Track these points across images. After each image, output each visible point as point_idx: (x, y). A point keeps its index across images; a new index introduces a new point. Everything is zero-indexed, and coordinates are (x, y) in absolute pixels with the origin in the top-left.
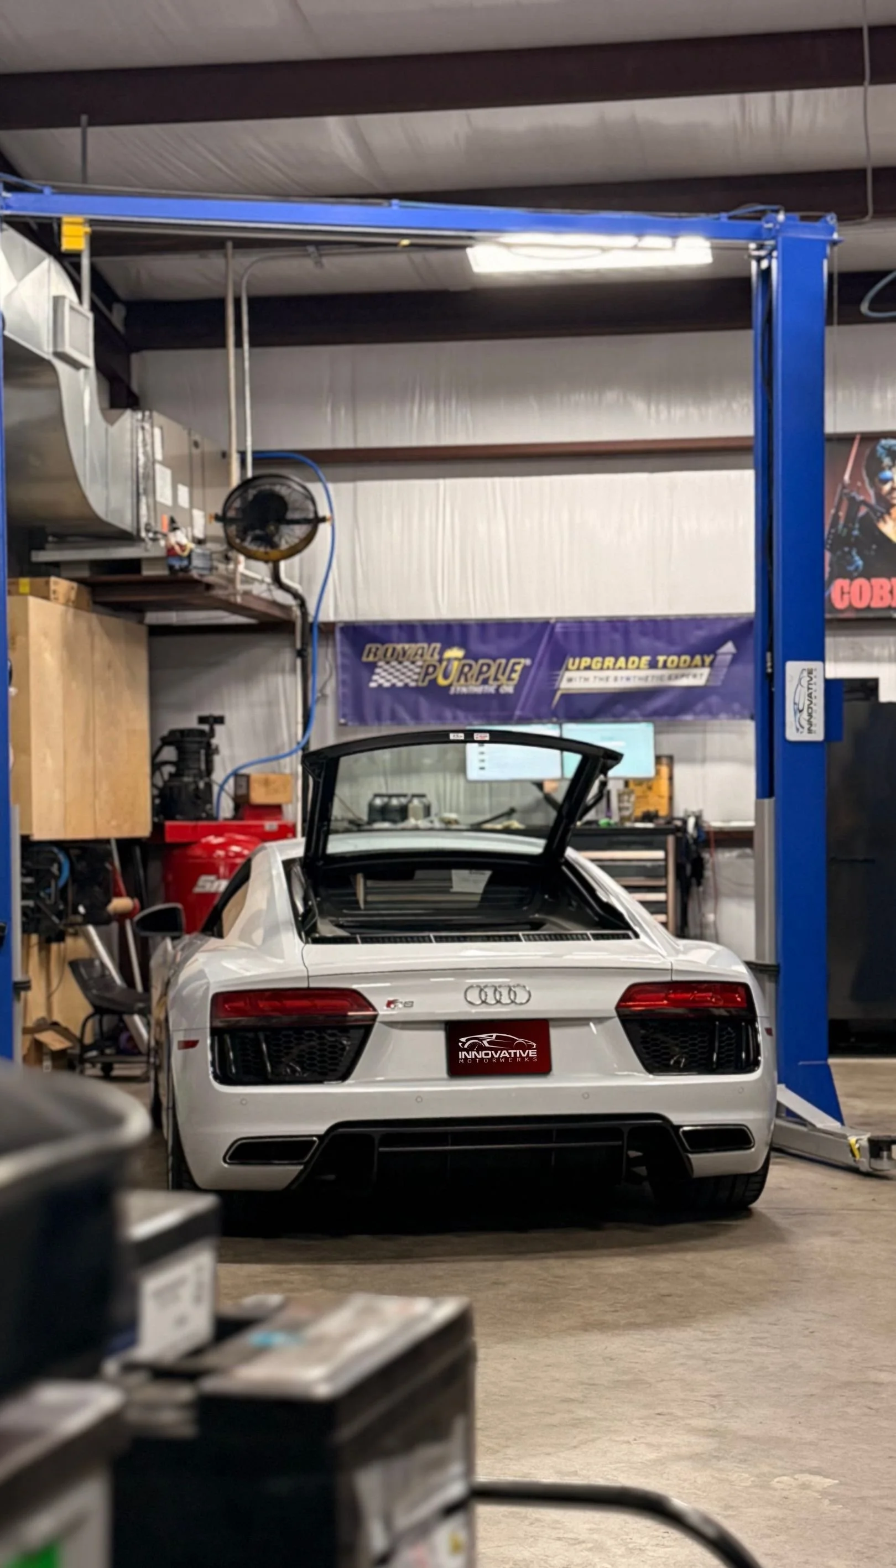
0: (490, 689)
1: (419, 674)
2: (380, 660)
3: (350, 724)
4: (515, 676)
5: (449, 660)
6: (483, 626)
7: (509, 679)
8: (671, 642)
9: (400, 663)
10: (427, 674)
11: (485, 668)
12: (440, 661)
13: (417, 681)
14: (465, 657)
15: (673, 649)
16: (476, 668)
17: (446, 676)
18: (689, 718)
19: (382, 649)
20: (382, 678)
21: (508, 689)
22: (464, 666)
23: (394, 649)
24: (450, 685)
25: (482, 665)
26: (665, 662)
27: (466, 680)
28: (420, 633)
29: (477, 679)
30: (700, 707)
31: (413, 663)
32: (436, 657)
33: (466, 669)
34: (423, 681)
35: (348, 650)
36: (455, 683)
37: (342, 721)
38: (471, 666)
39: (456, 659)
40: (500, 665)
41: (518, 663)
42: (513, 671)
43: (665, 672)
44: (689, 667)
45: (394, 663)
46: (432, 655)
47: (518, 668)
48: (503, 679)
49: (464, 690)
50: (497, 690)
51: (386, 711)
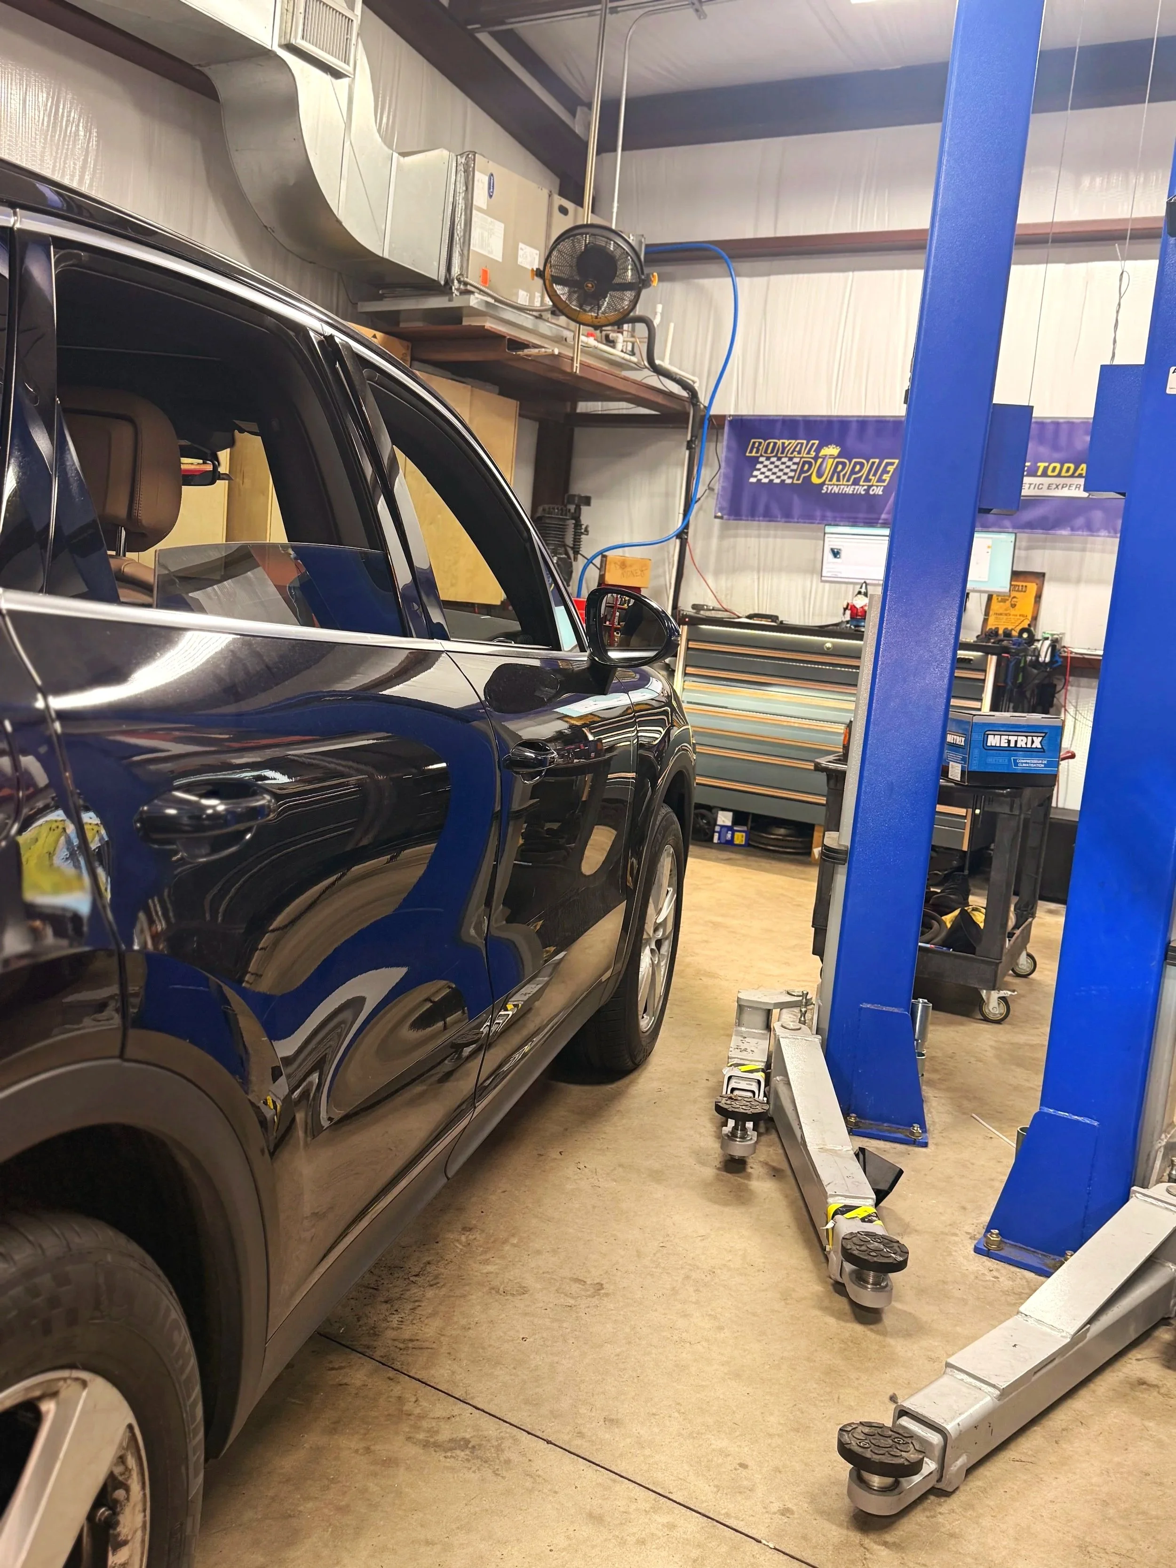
0: (861, 490)
1: (795, 471)
2: (761, 456)
3: (725, 517)
4: (887, 477)
5: (824, 458)
6: (863, 423)
7: (880, 480)
8: (1055, 447)
9: (779, 459)
10: (802, 471)
11: (858, 468)
12: (816, 458)
13: (792, 478)
14: (839, 456)
15: (1056, 455)
16: (849, 469)
17: (819, 475)
18: (1065, 532)
19: (764, 444)
20: (761, 475)
21: (879, 491)
22: (838, 463)
23: (775, 444)
24: (823, 483)
25: (856, 463)
26: (1046, 469)
27: (838, 480)
28: (801, 430)
29: (848, 480)
30: (1080, 521)
31: (791, 459)
32: (813, 454)
33: (840, 467)
34: (798, 479)
35: (734, 445)
36: (827, 482)
37: (719, 514)
38: (844, 464)
39: (832, 456)
40: (873, 463)
41: (892, 464)
42: (885, 471)
43: (1045, 481)
44: (1072, 476)
45: (773, 459)
46: (808, 453)
47: (891, 469)
48: (874, 479)
49: (836, 490)
50: (867, 491)
51: (761, 508)
